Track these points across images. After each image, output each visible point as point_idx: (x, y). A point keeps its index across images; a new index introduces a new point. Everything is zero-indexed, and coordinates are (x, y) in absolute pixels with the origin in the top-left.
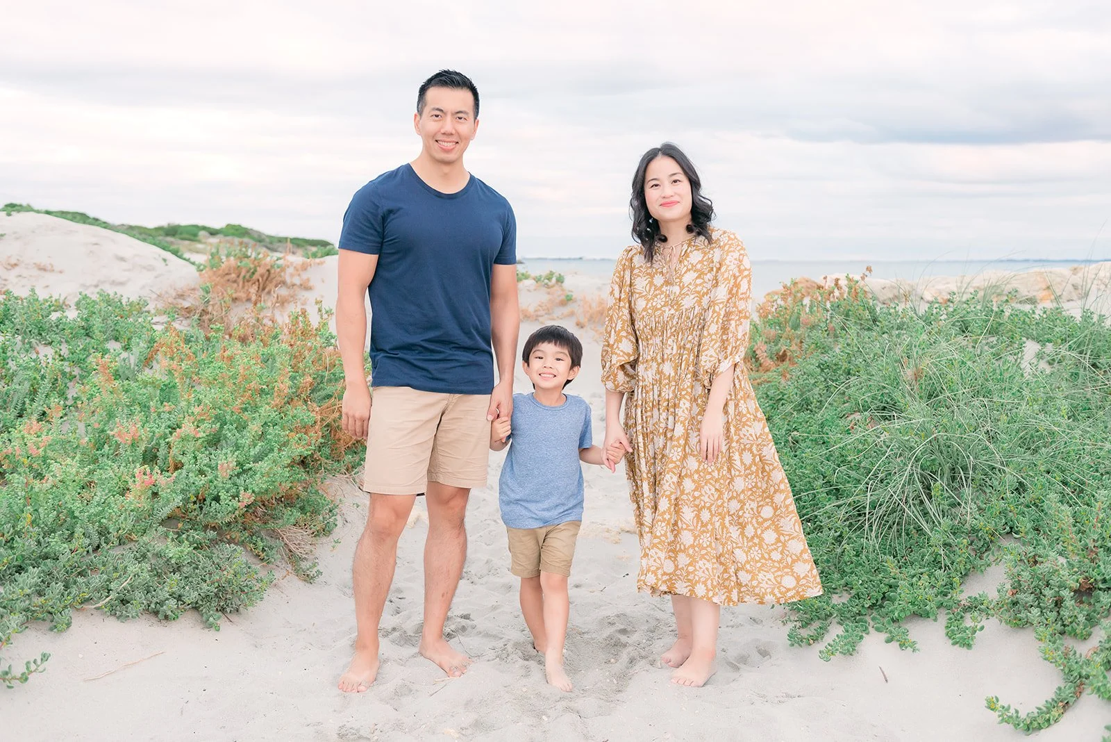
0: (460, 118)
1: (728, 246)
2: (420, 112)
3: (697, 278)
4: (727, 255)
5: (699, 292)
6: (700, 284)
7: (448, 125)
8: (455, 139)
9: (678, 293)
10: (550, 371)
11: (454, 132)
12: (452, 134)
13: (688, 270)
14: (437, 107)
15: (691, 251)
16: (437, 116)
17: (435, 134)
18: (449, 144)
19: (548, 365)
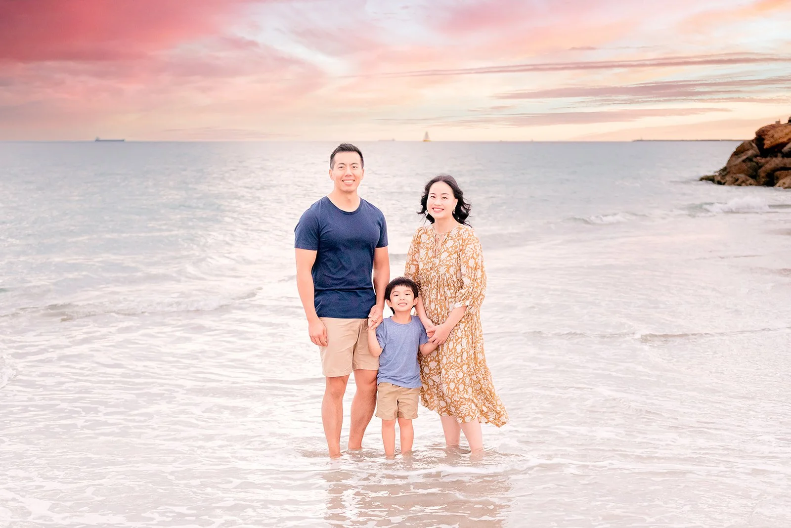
0: (354, 167)
1: (467, 240)
2: (332, 168)
3: (447, 257)
4: (466, 247)
5: (448, 265)
6: (449, 261)
7: (349, 171)
8: (353, 178)
9: (437, 264)
10: (404, 301)
11: (351, 174)
12: (351, 176)
13: (445, 251)
14: (341, 162)
15: (448, 240)
16: (341, 167)
17: (342, 178)
18: (350, 181)
19: (402, 298)
